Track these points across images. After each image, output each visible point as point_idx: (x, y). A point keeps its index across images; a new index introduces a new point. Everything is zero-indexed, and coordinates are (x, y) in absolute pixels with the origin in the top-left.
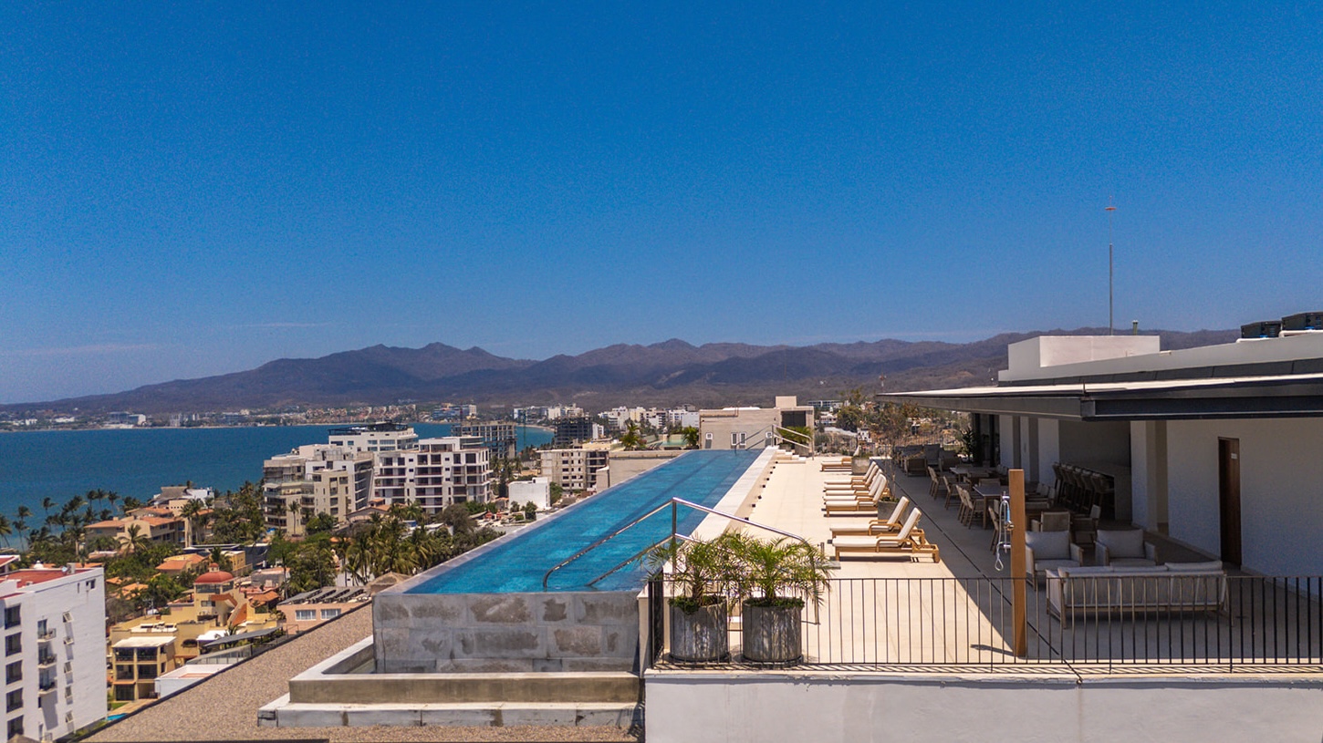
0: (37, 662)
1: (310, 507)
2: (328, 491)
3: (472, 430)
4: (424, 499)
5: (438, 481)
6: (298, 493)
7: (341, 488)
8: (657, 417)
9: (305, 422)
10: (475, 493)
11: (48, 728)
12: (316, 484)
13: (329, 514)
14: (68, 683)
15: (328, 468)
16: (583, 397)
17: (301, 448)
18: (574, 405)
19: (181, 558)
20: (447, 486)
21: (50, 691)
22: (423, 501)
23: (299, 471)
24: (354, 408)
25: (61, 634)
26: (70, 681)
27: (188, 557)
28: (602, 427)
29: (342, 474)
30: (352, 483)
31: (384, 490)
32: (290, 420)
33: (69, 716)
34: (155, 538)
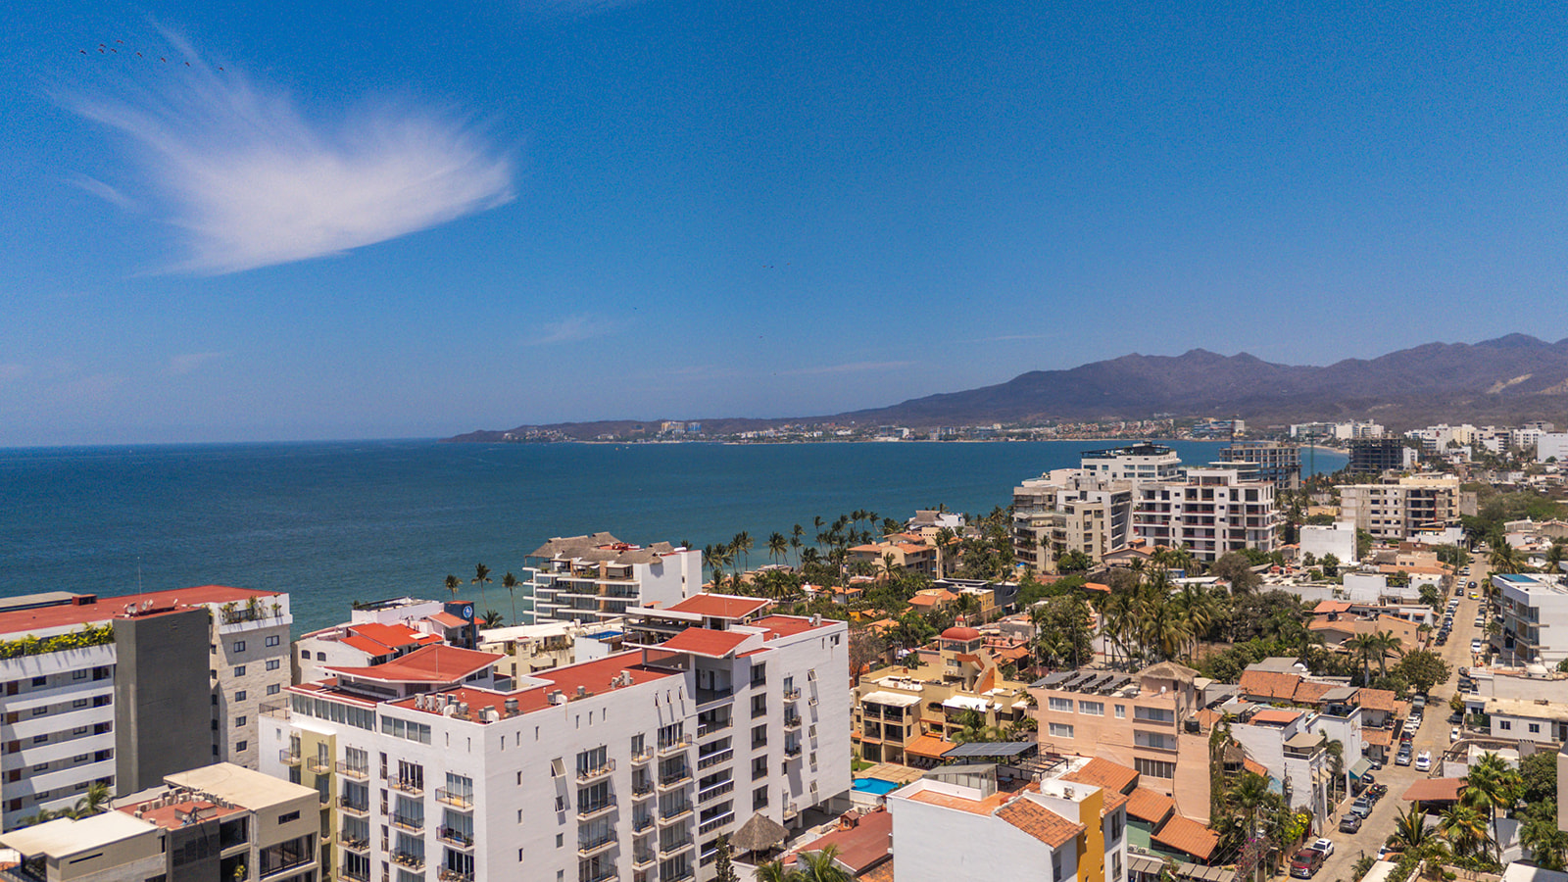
0: (783, 723)
1: (1062, 542)
2: (1081, 525)
3: (1244, 453)
4: (1193, 541)
5: (1210, 521)
6: (1050, 525)
7: (1096, 522)
8: (1497, 439)
9: (1056, 438)
10: (1256, 538)
11: (793, 797)
12: (1069, 516)
13: (1083, 552)
14: (813, 748)
15: (1081, 499)
16: (1382, 411)
17: (1052, 472)
18: (1372, 421)
19: (930, 593)
20: (1221, 527)
21: (795, 757)
22: (1192, 544)
23: (1050, 500)
24: (1107, 423)
25: (806, 695)
26: (814, 746)
27: (939, 592)
28: (1416, 451)
29: (1097, 507)
30: (1108, 518)
31: (1145, 528)
32: (1040, 435)
33: (814, 786)
34: (909, 566)
